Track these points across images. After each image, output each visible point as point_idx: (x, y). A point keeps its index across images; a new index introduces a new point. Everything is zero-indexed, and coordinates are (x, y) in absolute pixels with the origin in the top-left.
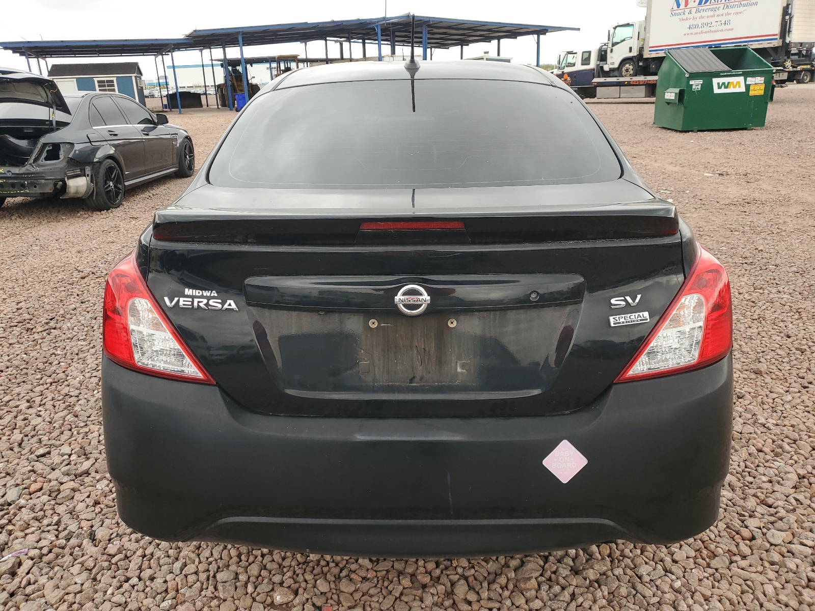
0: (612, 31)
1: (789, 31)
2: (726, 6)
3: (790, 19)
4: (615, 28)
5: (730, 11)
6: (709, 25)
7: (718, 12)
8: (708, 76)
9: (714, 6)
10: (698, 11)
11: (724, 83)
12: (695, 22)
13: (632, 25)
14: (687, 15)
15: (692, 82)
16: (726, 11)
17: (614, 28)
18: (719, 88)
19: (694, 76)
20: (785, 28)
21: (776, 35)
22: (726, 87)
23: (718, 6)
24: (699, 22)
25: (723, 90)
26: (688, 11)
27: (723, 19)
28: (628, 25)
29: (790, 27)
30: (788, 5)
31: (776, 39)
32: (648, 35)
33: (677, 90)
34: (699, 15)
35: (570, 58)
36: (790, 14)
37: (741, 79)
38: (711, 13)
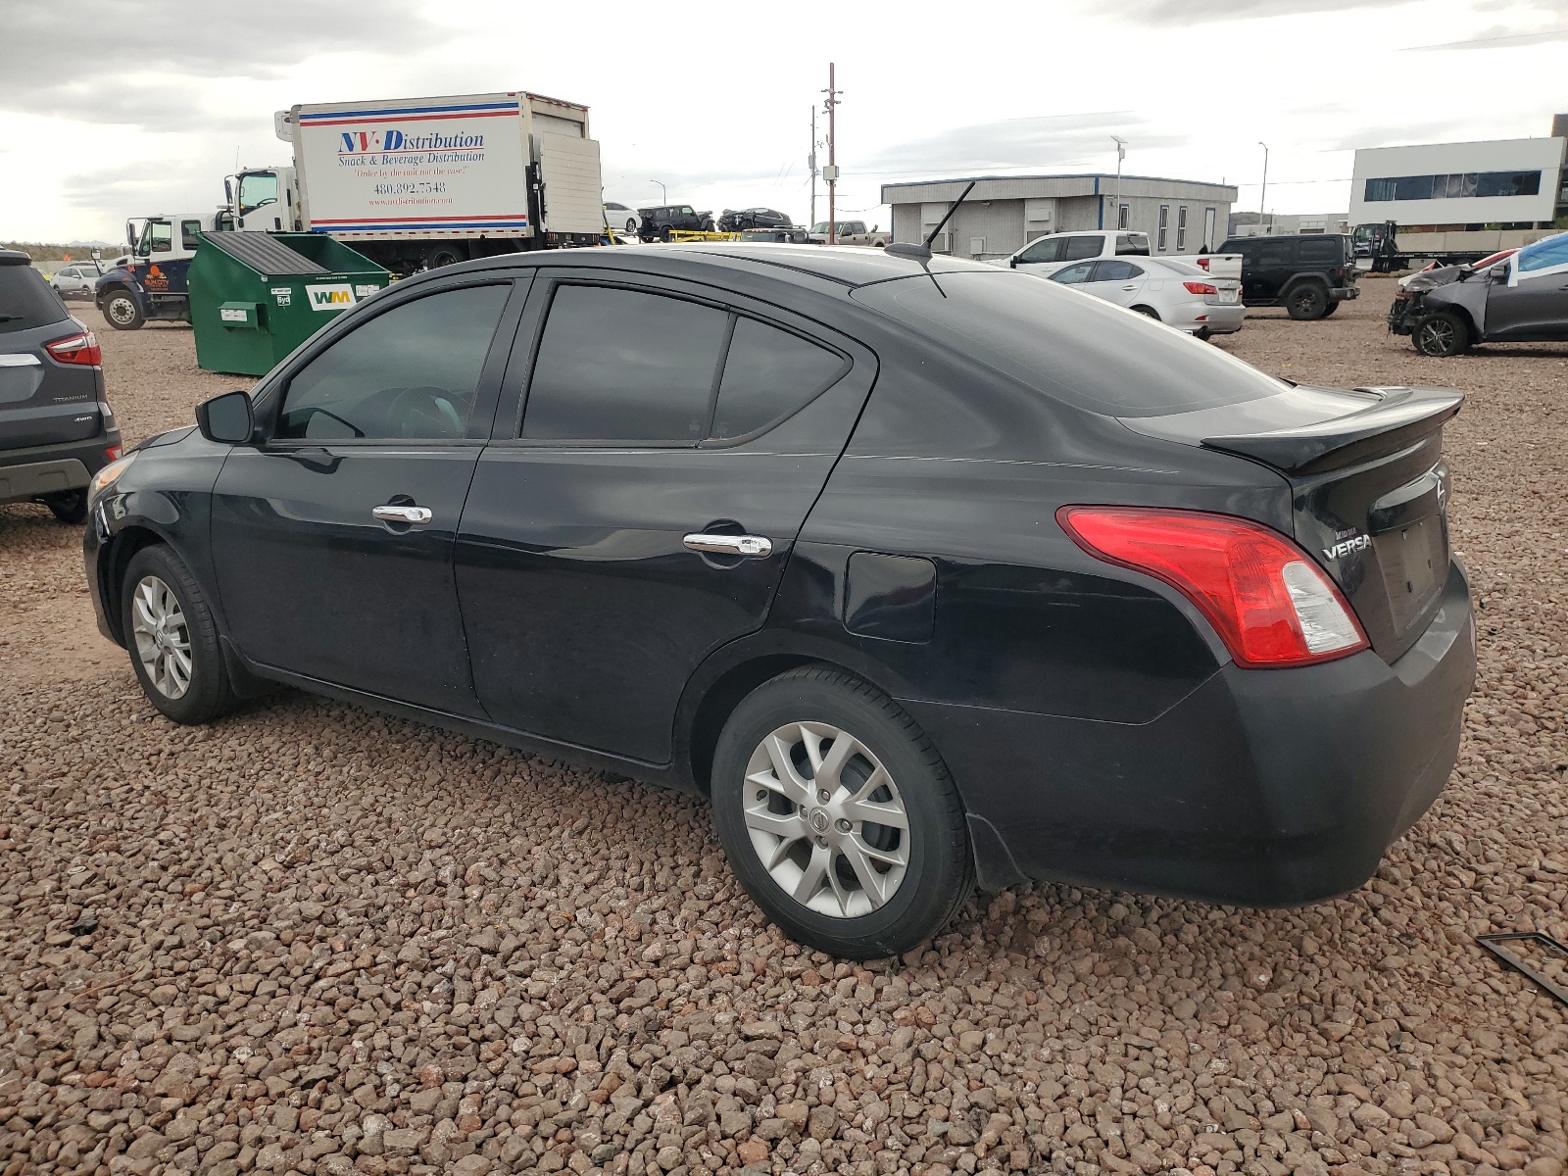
0: (234, 182)
1: (544, 213)
2: (432, 156)
3: (542, 189)
4: (241, 177)
5: (441, 166)
6: (410, 189)
7: (420, 167)
8: (299, 282)
9: (413, 155)
10: (385, 161)
11: (323, 294)
12: (385, 182)
13: (273, 175)
14: (368, 167)
15: (274, 291)
16: (434, 165)
17: (238, 178)
18: (319, 301)
19: (278, 280)
20: (536, 208)
21: (523, 217)
22: (329, 301)
23: (419, 154)
24: (394, 181)
25: (325, 306)
26: (368, 158)
27: (434, 179)
28: (264, 174)
29: (543, 206)
30: (534, 164)
31: (524, 225)
32: (304, 197)
33: (252, 306)
34: (388, 168)
35: (160, 232)
36: (540, 182)
37: (347, 287)
38: (410, 167)
